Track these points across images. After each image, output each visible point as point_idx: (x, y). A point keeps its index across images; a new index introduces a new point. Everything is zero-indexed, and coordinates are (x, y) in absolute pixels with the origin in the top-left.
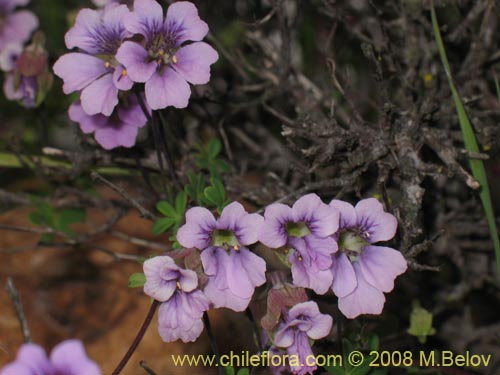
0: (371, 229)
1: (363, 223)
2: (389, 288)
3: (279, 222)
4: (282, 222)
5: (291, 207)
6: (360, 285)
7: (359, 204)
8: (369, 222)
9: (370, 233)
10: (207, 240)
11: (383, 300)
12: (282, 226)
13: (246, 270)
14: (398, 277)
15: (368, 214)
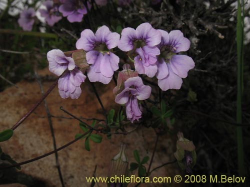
0: (177, 46)
1: (173, 43)
2: (185, 76)
3: (129, 38)
4: (131, 37)
5: (135, 29)
6: (170, 74)
7: (171, 32)
8: (176, 42)
9: (176, 48)
10: (91, 47)
11: (182, 82)
12: (131, 40)
13: (111, 63)
14: (190, 70)
15: (175, 38)
